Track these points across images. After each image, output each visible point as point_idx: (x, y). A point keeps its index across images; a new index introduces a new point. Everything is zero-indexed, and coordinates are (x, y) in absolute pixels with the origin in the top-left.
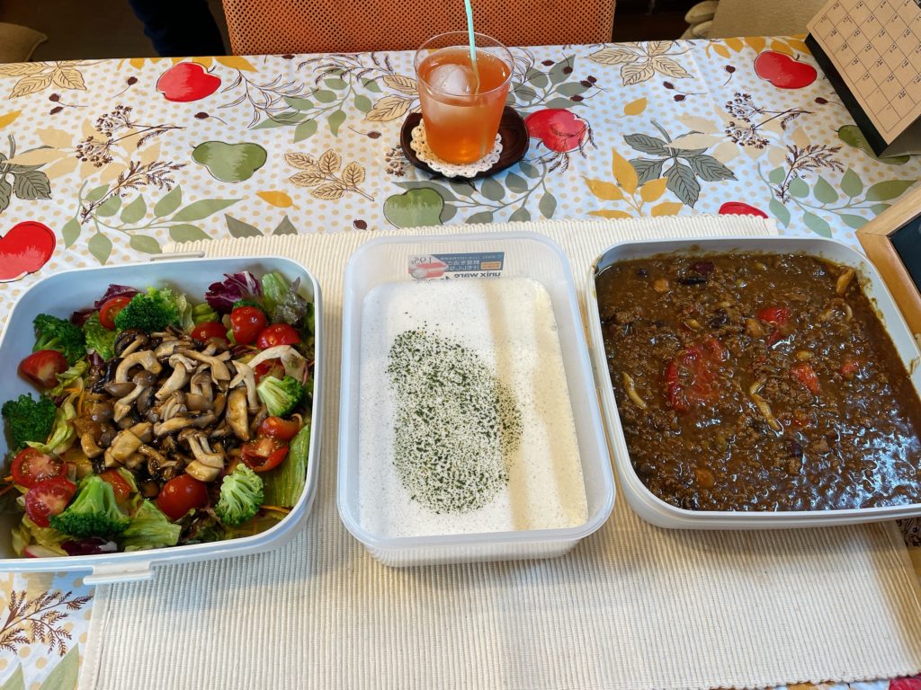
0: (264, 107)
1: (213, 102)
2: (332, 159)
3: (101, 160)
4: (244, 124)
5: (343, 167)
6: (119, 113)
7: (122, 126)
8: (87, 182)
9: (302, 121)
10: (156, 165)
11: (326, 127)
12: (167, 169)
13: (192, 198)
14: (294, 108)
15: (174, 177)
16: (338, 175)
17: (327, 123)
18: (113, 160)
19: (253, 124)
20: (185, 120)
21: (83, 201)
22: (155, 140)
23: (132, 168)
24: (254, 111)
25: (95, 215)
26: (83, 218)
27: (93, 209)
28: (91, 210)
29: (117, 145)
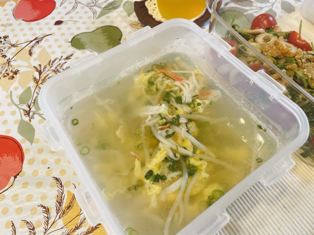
0: (93, 5)
1: (59, 13)
3: (11, 74)
4: (89, 18)
6: (1, 42)
7: (10, 48)
8: (11, 92)
9: (123, 4)
10: (53, 62)
12: (63, 61)
15: (72, 64)
18: (19, 71)
19: (95, 16)
20: (50, 29)
21: (19, 106)
22: (39, 48)
23: (38, 70)
24: (89, 9)
25: (35, 111)
26: (29, 117)
27: (31, 108)
28: (30, 109)
29: (15, 60)
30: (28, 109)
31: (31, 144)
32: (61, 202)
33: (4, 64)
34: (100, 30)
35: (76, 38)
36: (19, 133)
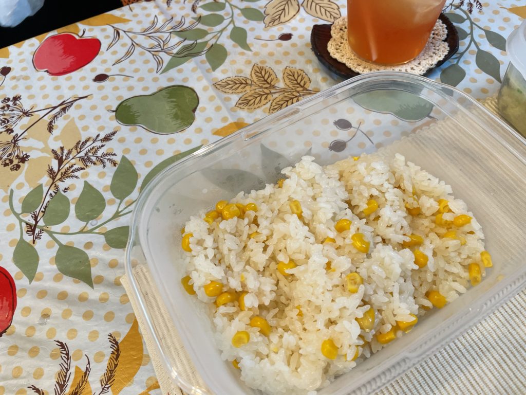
0: (160, 49)
1: (104, 62)
2: (263, 73)
4: (150, 71)
5: (280, 76)
6: (8, 106)
7: (20, 117)
8: (12, 191)
9: (206, 49)
10: (84, 143)
11: (234, 46)
12: (98, 144)
13: (148, 164)
14: (190, 40)
15: (112, 149)
16: (281, 85)
17: (233, 43)
18: (29, 156)
19: (159, 68)
20: (86, 88)
21: (20, 216)
22: (65, 119)
23: (57, 156)
24: (151, 55)
25: (44, 226)
26: (32, 236)
27: (38, 220)
28: (37, 222)
29: (26, 138)
30: (34, 223)
31: (31, 281)
32: (64, 385)
33: (8, 144)
34: (164, 92)
35: (124, 104)
36: (14, 261)
